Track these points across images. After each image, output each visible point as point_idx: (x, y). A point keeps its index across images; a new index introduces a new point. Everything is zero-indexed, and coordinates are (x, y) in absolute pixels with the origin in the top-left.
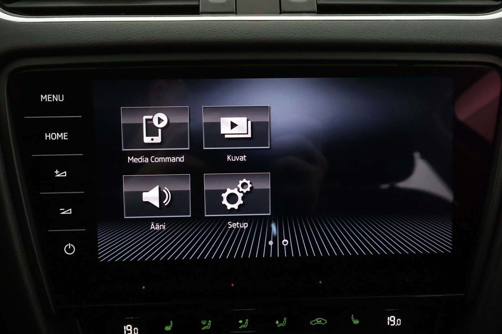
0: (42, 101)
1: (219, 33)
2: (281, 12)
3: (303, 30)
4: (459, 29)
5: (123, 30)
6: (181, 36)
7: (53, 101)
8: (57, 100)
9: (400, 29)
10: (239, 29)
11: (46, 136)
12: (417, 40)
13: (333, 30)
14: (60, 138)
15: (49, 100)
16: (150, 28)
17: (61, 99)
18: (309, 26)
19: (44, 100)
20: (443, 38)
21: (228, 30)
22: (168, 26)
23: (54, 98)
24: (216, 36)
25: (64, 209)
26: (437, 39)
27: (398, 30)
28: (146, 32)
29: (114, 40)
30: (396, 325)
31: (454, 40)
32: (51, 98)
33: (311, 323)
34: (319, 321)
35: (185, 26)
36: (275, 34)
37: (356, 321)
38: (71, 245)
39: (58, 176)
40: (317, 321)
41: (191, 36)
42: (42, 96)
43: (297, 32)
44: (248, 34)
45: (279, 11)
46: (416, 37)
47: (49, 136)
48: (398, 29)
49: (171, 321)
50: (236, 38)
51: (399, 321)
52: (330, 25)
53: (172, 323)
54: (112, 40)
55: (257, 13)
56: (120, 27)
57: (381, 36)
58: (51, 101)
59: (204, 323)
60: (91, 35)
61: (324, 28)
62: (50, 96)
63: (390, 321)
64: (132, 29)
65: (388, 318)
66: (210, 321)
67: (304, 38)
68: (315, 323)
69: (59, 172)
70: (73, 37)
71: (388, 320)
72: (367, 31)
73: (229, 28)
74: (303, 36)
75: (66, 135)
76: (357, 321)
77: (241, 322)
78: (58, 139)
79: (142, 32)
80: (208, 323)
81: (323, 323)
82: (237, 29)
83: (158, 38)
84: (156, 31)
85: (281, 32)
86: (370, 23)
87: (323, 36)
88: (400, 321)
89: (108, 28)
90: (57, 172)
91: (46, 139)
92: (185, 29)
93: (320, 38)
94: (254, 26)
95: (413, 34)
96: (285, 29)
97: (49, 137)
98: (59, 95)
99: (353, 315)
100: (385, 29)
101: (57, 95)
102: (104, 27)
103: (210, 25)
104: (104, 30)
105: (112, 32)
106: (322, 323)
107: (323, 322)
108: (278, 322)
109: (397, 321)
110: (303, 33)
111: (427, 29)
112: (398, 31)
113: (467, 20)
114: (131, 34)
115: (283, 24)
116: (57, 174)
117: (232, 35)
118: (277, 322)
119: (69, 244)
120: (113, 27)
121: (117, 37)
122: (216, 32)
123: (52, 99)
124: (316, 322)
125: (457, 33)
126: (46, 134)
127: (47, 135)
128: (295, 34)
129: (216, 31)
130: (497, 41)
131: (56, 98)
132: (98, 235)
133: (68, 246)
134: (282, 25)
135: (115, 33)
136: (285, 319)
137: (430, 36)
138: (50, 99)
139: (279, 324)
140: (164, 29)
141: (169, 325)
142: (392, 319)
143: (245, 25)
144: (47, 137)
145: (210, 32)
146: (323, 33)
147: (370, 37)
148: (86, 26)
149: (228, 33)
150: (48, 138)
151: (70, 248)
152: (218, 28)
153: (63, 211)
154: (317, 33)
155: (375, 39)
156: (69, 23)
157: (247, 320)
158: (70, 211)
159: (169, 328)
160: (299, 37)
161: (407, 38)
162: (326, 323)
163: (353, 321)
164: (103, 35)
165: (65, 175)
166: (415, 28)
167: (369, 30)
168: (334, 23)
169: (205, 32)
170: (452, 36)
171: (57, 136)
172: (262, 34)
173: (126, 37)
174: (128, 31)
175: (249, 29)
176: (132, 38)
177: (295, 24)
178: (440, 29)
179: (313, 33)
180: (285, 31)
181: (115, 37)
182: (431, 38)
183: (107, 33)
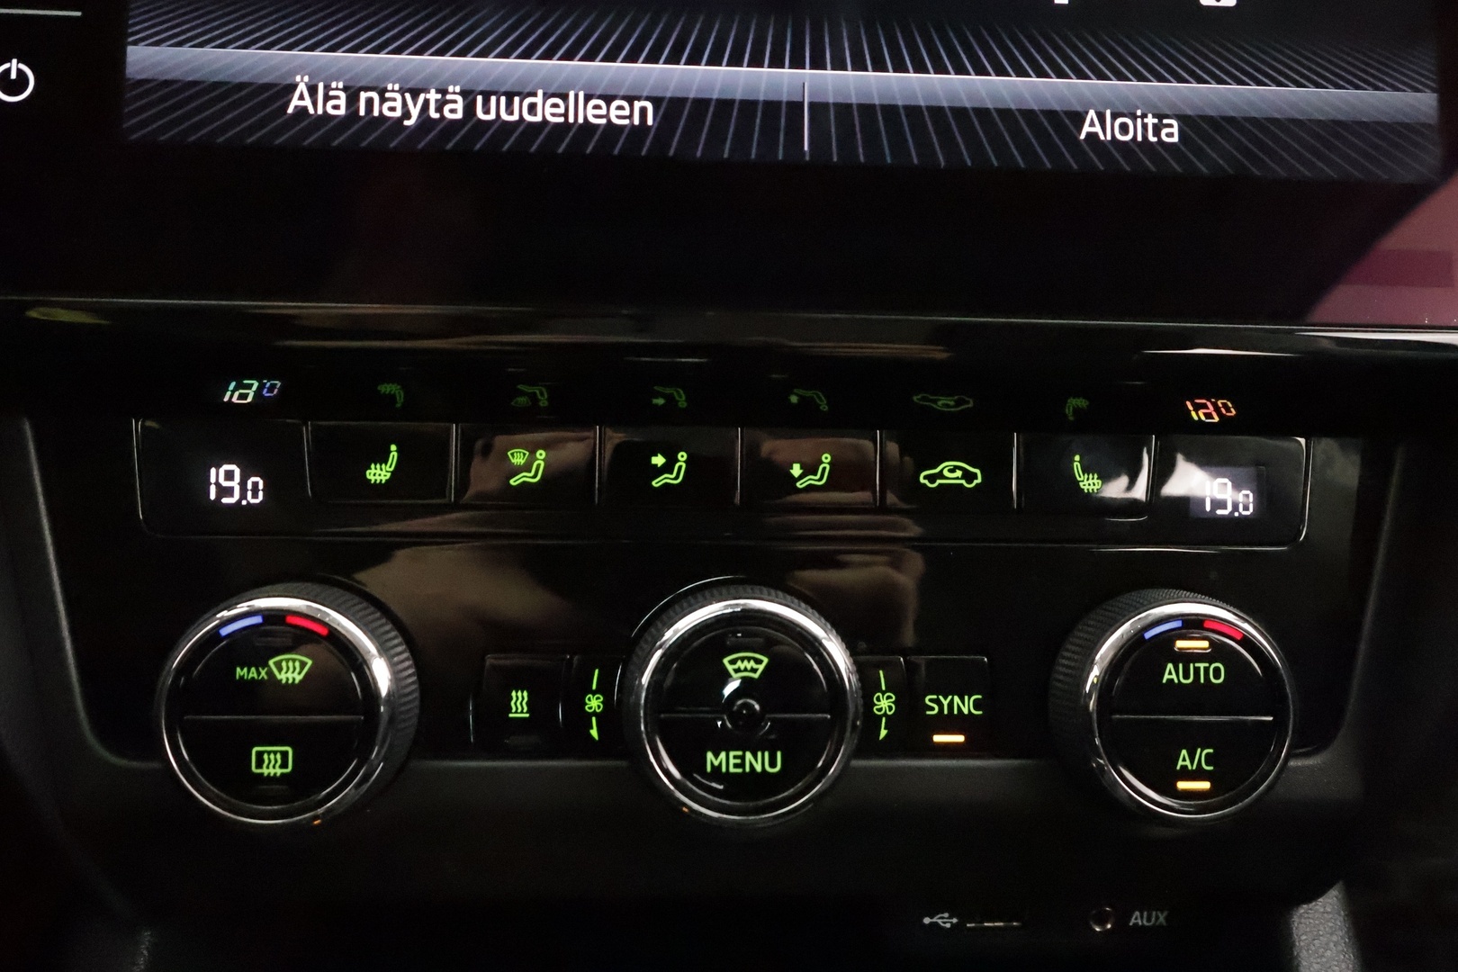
30: (1236, 514)
33: (925, 478)
34: (952, 471)
37: (1091, 481)
38: (22, 66)
40: (946, 473)
49: (393, 447)
51: (1246, 496)
53: (394, 455)
59: (518, 459)
63: (1212, 496)
65: (1209, 483)
66: (541, 454)
68: (939, 482)
71: (1208, 491)
76: (1096, 481)
77: (659, 460)
80: (532, 459)
81: (970, 482)
88: (1251, 497)
99: (1077, 458)
106: (963, 482)
107: (969, 476)
108: (801, 468)
109: (1241, 499)
118: (796, 468)
119: (14, 61)
124: (940, 476)
133: (9, 69)
136: (827, 458)
139: (801, 477)
141: (383, 459)
142: (1223, 489)
151: (13, 76)
157: (682, 456)
159: (383, 473)
162: (979, 480)
163: (1079, 479)
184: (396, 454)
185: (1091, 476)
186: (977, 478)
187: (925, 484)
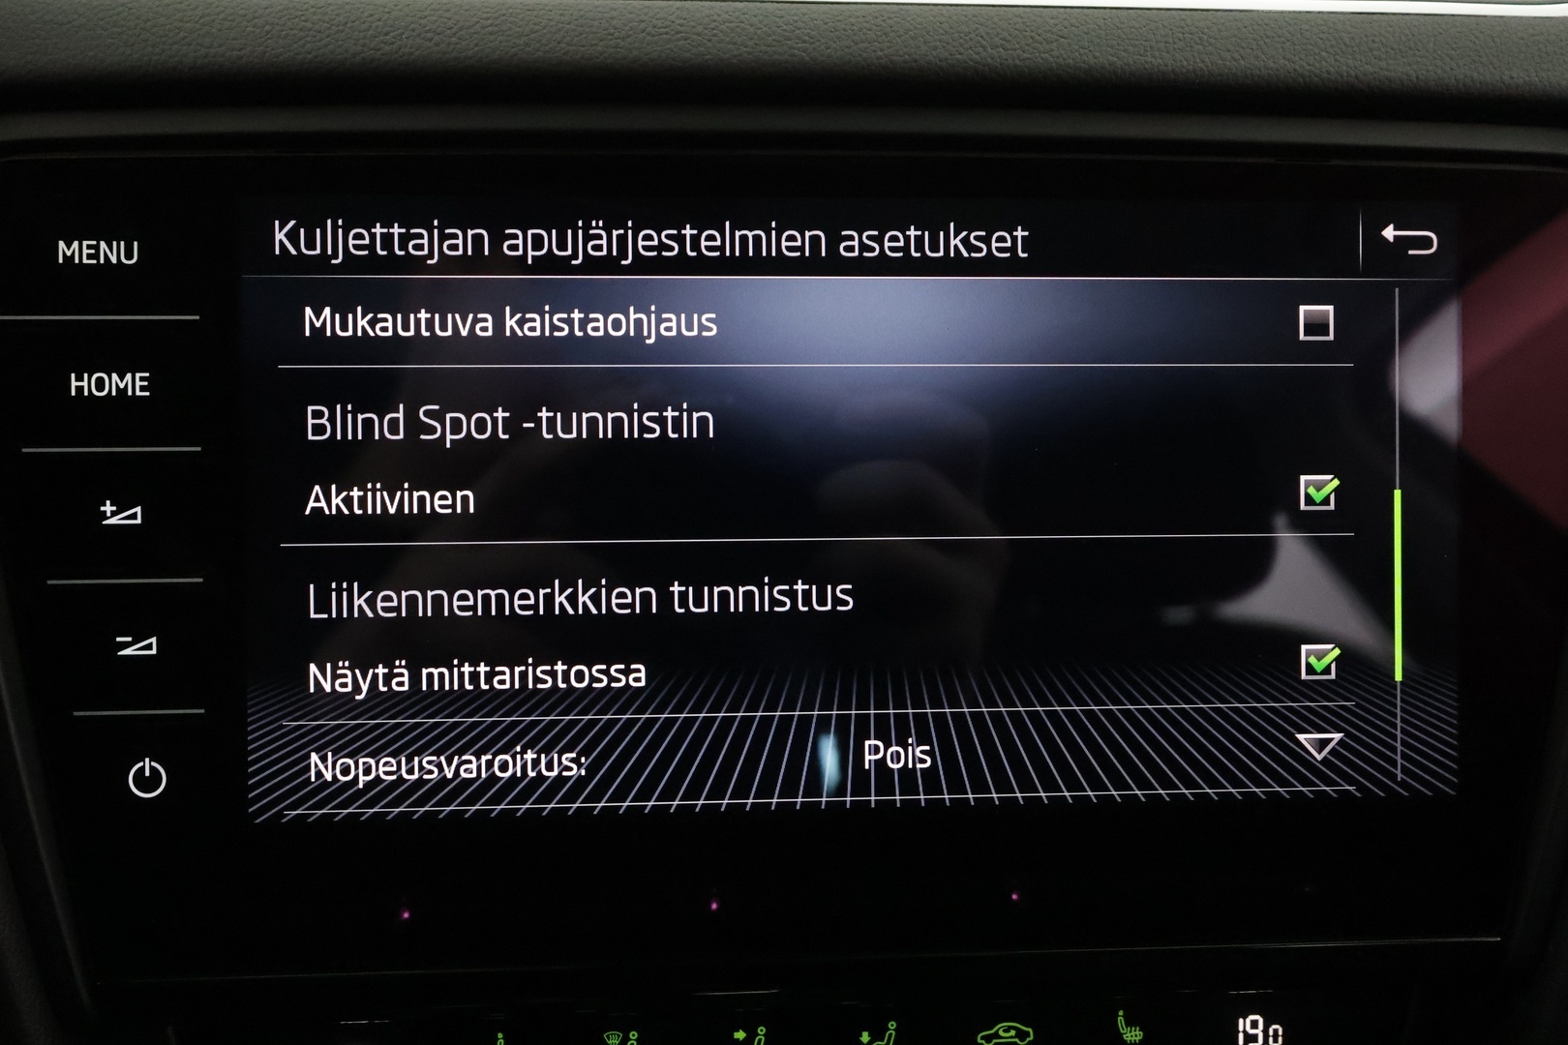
0: (61, 261)
1: (678, 40)
4: (1474, 42)
5: (349, 25)
6: (547, 48)
7: (102, 261)
8: (114, 260)
9: (1283, 39)
10: (743, 29)
11: (74, 384)
12: (1342, 77)
13: (1062, 37)
14: (122, 392)
15: (88, 259)
16: (443, 20)
17: (129, 256)
18: (982, 25)
19: (69, 259)
20: (1424, 73)
21: (705, 29)
22: (504, 12)
23: (105, 253)
24: (667, 49)
25: (130, 639)
26: (1407, 75)
27: (1279, 43)
28: (426, 32)
29: (316, 57)
31: (1461, 77)
32: (93, 251)
33: (982, 1038)
34: (1006, 1031)
35: (562, 15)
36: (866, 48)
37: (1133, 1033)
38: (153, 764)
39: (113, 521)
40: (1001, 1033)
41: (584, 46)
42: (62, 244)
43: (940, 41)
44: (774, 43)
47: (82, 384)
48: (1277, 39)
49: (500, 1035)
50: (734, 56)
51: (1276, 1031)
52: (1052, 21)
54: (309, 56)
57: (1220, 62)
58: (95, 262)
59: (613, 1040)
60: (235, 39)
61: (1033, 31)
62: (89, 247)
63: (1245, 1032)
64: (379, 20)
65: (1241, 1021)
66: (634, 1035)
67: (966, 62)
68: (995, 1041)
69: (114, 508)
70: (174, 43)
71: (1241, 1028)
72: (1175, 43)
73: (712, 26)
74: (960, 56)
75: (142, 379)
76: (1137, 1033)
77: (741, 1035)
78: (114, 393)
79: (413, 30)
80: (626, 1039)
81: (1022, 1039)
82: (738, 27)
83: (470, 53)
84: (461, 29)
85: (886, 40)
87: (1026, 55)
88: (1280, 1033)
90: (108, 508)
91: (73, 393)
93: (1017, 62)
94: (796, 18)
95: (1324, 54)
96: (901, 32)
97: (83, 387)
98: (122, 243)
99: (1121, 1013)
100: (1234, 40)
101: (115, 243)
102: (285, 12)
103: (646, 14)
104: (282, 22)
105: (310, 30)
106: (1017, 1040)
107: (1022, 1035)
108: (869, 1036)
109: (1271, 1033)
110: (961, 45)
111: (1374, 42)
112: (1278, 45)
114: (375, 37)
115: (893, 16)
116: (109, 514)
117: (722, 45)
118: (865, 1038)
119: (147, 760)
120: (314, 14)
121: (326, 46)
122: (668, 36)
123: (96, 256)
124: (997, 1035)
125: (1469, 56)
126: (73, 375)
127: (76, 380)
128: (935, 48)
129: (666, 33)
131: (112, 253)
132: (249, 729)
133: (143, 767)
134: (889, 18)
135: (319, 32)
136: (892, 1025)
137: (1383, 64)
138: (89, 256)
139: (870, 1043)
140: (489, 22)
142: (1254, 1025)
143: (766, 16)
144: (76, 387)
145: (648, 34)
146: (1027, 48)
147: (1185, 63)
148: (222, 9)
149: (710, 41)
150: (80, 389)
151: (147, 774)
152: (673, 22)
153: (127, 645)
154: (1008, 46)
155: (1202, 70)
157: (762, 1030)
158: (151, 644)
160: (946, 59)
161: (1308, 68)
162: (1031, 1038)
163: (1122, 1031)
164: (279, 37)
165: (136, 519)
166: (1331, 38)
167: (1180, 40)
168: (1065, 16)
169: (629, 36)
170: (1454, 65)
171: (114, 382)
172: (823, 47)
173: (359, 48)
174: (366, 25)
175: (779, 27)
176: (379, 50)
177: (934, 17)
178: (1416, 44)
179: (994, 47)
180: (900, 36)
181: (319, 44)
182: (1389, 71)
183: (292, 32)
184: (502, 1041)
185: (1133, 1029)
186: (1029, 1036)
187: (981, 1044)
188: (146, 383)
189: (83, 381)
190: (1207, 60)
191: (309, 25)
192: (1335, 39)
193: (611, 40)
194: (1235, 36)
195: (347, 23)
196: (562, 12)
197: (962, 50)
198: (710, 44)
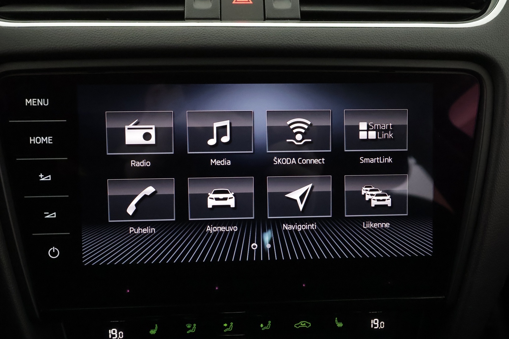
0: (26, 105)
1: (203, 39)
2: (265, 19)
3: (286, 36)
4: (438, 36)
5: (108, 36)
6: (165, 42)
7: (38, 105)
8: (42, 104)
10: (222, 35)
11: (31, 140)
12: (398, 47)
13: (315, 37)
14: (45, 142)
16: (135, 34)
17: (46, 103)
18: (292, 33)
19: (29, 104)
20: (422, 46)
21: (211, 36)
22: (152, 31)
23: (39, 102)
24: (200, 42)
25: (48, 213)
26: (417, 47)
27: (380, 37)
28: (131, 37)
29: (98, 46)
30: (380, 328)
31: (433, 47)
32: (35, 102)
33: (296, 326)
34: (303, 324)
36: (258, 41)
37: (340, 324)
38: (55, 248)
39: (43, 179)
40: (301, 324)
41: (176, 41)
42: (27, 100)
43: (280, 38)
44: (231, 40)
45: (263, 17)
46: (397, 44)
49: (156, 325)
50: (219, 44)
51: (382, 323)
52: (313, 32)
53: (156, 327)
54: (97, 45)
55: (241, 19)
56: (105, 33)
57: (362, 43)
58: (36, 105)
59: (189, 327)
60: (76, 40)
61: (307, 35)
62: (34, 101)
63: (373, 324)
64: (117, 34)
65: (372, 320)
66: (195, 325)
67: (287, 45)
68: (299, 326)
69: (43, 176)
70: (58, 42)
71: (372, 323)
73: (213, 35)
74: (285, 43)
75: (50, 139)
76: (341, 324)
77: (225, 325)
78: (42, 143)
79: (126, 37)
80: (192, 326)
81: (307, 326)
82: (220, 35)
83: (142, 44)
84: (140, 36)
85: (264, 38)
86: (352, 30)
87: (305, 42)
88: (384, 324)
89: (93, 34)
90: (41, 176)
92: (169, 35)
93: (302, 44)
94: (238, 32)
95: (393, 41)
98: (44, 99)
99: (336, 318)
100: (366, 36)
101: (42, 99)
102: (89, 32)
103: (194, 31)
104: (89, 35)
105: (97, 37)
106: (306, 326)
107: (307, 325)
110: (286, 39)
111: (408, 37)
113: (447, 28)
114: (115, 39)
117: (216, 40)
118: (262, 326)
119: (54, 247)
120: (98, 32)
121: (101, 42)
124: (300, 325)
125: (436, 41)
127: (32, 139)
128: (278, 41)
129: (200, 37)
130: (475, 49)
131: (41, 102)
132: (83, 238)
133: (53, 250)
134: (265, 32)
135: (99, 38)
136: (270, 322)
137: (410, 43)
138: (35, 103)
139: (263, 327)
140: (148, 34)
141: (154, 328)
142: (376, 322)
143: (229, 32)
144: (32, 141)
145: (195, 37)
146: (305, 40)
148: (71, 31)
149: (212, 39)
150: (32, 142)
151: (54, 251)
152: (202, 34)
153: (47, 215)
154: (300, 40)
155: (356, 46)
156: (54, 28)
157: (232, 324)
158: (54, 214)
159: (154, 332)
160: (281, 44)
161: (388, 45)
162: (310, 326)
163: (337, 324)
164: (88, 40)
165: (49, 179)
166: (395, 36)
167: (350, 37)
168: (317, 30)
169: (189, 38)
170: (431, 43)
171: (42, 140)
172: (245, 40)
173: (110, 43)
174: (113, 36)
175: (233, 35)
176: (116, 43)
177: (278, 31)
178: (420, 37)
179: (295, 40)
180: (268, 37)
181: (99, 42)
182: (411, 45)
183: (92, 38)
187: (296, 327)
188: (51, 140)
189: (33, 139)
190: (358, 43)
191: (96, 36)
192: (396, 36)
193: (183, 39)
194: (367, 35)
195: (107, 35)
196: (169, 31)
197: (286, 41)
198: (212, 40)
